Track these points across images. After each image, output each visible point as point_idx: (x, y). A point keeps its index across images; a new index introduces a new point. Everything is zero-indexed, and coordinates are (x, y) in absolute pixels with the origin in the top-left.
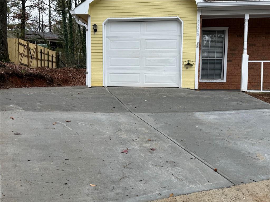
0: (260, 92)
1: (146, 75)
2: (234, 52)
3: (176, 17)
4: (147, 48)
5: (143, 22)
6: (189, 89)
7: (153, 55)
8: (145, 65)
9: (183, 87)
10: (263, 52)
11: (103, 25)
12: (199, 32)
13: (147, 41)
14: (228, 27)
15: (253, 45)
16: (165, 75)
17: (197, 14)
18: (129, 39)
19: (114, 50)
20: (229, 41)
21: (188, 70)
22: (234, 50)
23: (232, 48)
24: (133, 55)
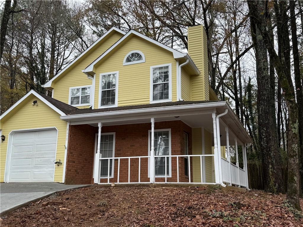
0: (107, 184)
1: (35, 172)
2: (119, 152)
3: (54, 127)
4: (37, 151)
5: (36, 132)
6: (59, 183)
7: (41, 157)
8: (34, 164)
9: (55, 181)
10: (140, 151)
11: (9, 135)
12: (68, 138)
13: (37, 146)
14: (115, 132)
15: (133, 146)
16: (46, 172)
17: (67, 124)
18: (26, 144)
19: (16, 153)
20: (116, 143)
21: (59, 167)
22: (120, 150)
23: (118, 149)
24: (28, 157)
